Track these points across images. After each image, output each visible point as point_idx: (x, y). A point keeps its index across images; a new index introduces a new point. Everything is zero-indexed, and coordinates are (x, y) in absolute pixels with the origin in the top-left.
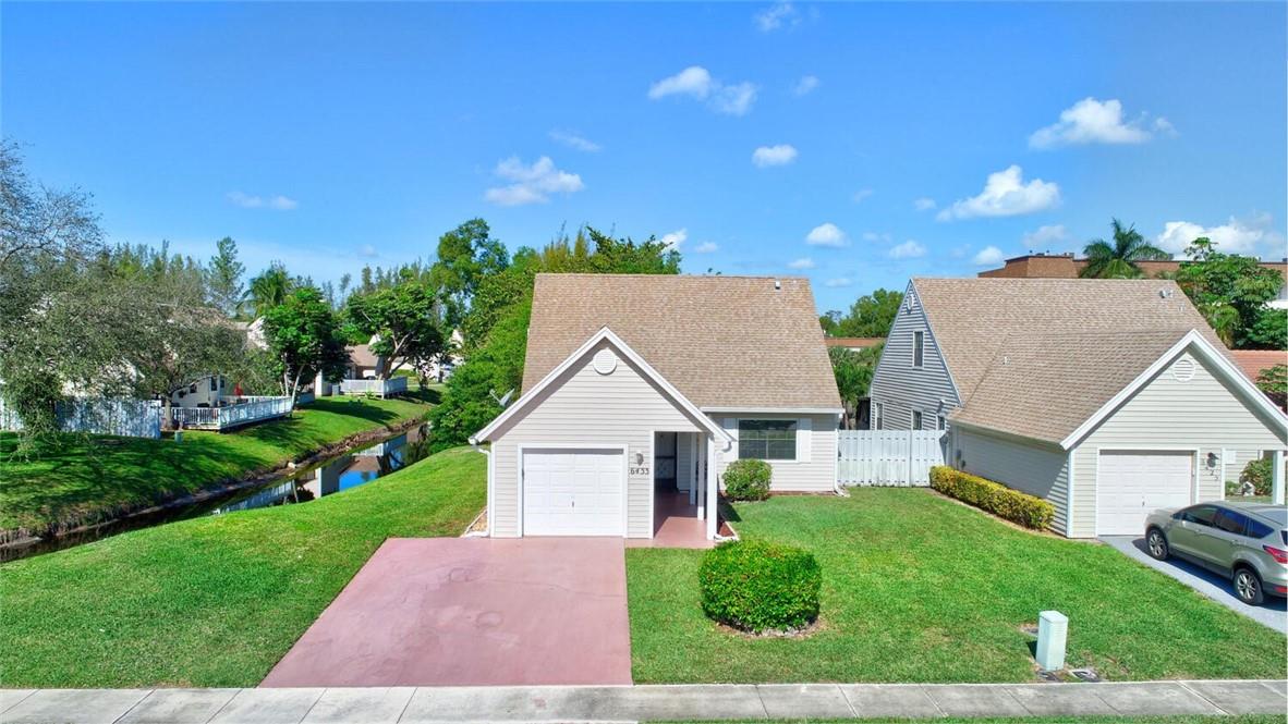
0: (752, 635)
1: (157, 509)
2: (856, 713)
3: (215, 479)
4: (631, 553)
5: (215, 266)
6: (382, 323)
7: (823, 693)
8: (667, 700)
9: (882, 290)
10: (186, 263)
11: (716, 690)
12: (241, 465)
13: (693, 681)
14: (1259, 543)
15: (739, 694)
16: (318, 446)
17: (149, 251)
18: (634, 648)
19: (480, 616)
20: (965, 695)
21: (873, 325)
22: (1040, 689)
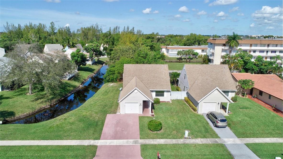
0: (153, 132)
1: (63, 98)
2: (163, 143)
3: (70, 91)
4: (140, 117)
5: (50, 28)
6: (91, 50)
7: (160, 141)
8: (143, 142)
9: (192, 33)
10: (42, 25)
11: (149, 140)
12: (73, 87)
13: (146, 139)
14: (216, 120)
15: (151, 141)
16: (84, 80)
17: (36, 25)
18: (140, 134)
19: (122, 129)
20: (175, 141)
21: (190, 41)
22: (184, 140)
